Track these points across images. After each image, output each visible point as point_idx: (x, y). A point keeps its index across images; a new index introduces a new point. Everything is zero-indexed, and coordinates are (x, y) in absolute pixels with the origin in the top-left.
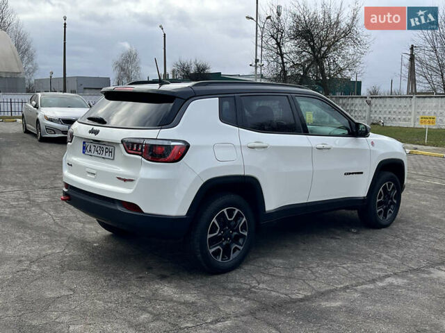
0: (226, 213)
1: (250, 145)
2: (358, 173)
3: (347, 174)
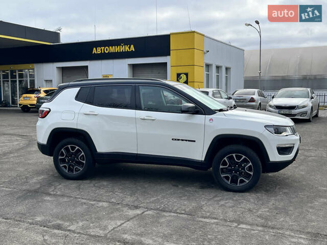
0: (70, 148)
2: (189, 141)
3: (175, 140)
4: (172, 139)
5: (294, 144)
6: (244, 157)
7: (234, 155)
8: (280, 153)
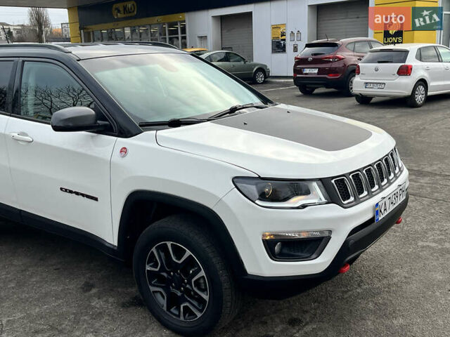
2: (88, 197)
3: (66, 190)
4: (61, 189)
5: (330, 232)
6: (188, 253)
7: (169, 244)
8: (273, 255)
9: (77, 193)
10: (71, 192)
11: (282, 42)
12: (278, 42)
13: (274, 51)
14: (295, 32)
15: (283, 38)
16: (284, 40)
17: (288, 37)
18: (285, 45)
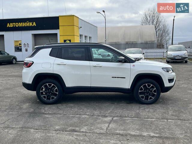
0: (48, 85)
1: (58, 63)
4: (112, 77)
5: (174, 77)
6: (152, 85)
8: (169, 82)
9: (118, 77)
10: (116, 77)
11: (20, 47)
12: (18, 47)
13: (16, 51)
14: (26, 44)
15: (20, 46)
16: (21, 47)
17: (23, 46)
18: (21, 49)
